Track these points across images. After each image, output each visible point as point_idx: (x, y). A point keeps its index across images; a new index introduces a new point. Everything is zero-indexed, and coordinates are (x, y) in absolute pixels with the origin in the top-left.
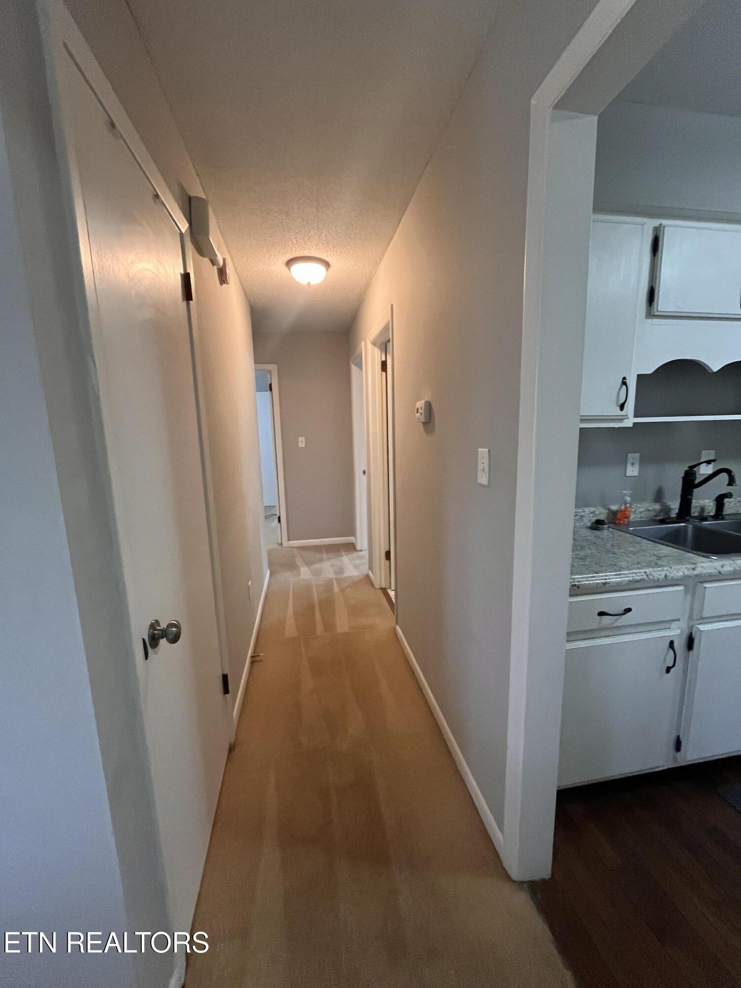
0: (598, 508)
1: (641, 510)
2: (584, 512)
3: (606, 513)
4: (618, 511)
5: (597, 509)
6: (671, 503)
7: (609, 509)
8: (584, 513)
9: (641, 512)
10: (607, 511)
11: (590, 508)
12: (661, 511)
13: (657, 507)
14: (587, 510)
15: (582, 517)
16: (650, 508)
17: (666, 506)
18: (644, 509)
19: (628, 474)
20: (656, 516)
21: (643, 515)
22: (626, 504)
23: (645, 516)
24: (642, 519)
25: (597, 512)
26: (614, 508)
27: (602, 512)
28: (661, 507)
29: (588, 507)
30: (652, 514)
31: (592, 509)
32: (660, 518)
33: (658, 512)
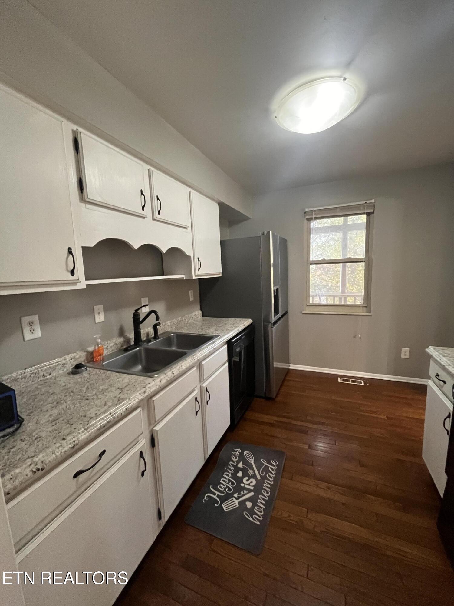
0: (77, 352)
1: (111, 345)
2: (65, 359)
3: (85, 355)
4: (93, 351)
5: (77, 354)
6: (130, 335)
7: (87, 351)
8: (65, 361)
9: (111, 347)
10: (85, 353)
11: (70, 355)
12: (124, 341)
13: (122, 340)
14: (68, 357)
15: (64, 364)
16: (117, 342)
17: (127, 338)
18: (113, 344)
19: (97, 322)
20: (122, 346)
21: (113, 348)
22: (98, 345)
23: (115, 349)
24: (113, 351)
25: (77, 357)
26: (91, 349)
27: (81, 356)
28: (124, 340)
29: (69, 354)
30: (119, 346)
31: (72, 355)
32: (125, 347)
33: (123, 343)
